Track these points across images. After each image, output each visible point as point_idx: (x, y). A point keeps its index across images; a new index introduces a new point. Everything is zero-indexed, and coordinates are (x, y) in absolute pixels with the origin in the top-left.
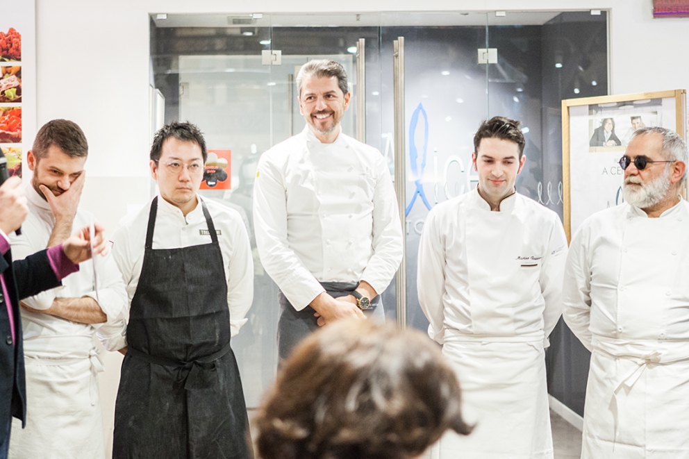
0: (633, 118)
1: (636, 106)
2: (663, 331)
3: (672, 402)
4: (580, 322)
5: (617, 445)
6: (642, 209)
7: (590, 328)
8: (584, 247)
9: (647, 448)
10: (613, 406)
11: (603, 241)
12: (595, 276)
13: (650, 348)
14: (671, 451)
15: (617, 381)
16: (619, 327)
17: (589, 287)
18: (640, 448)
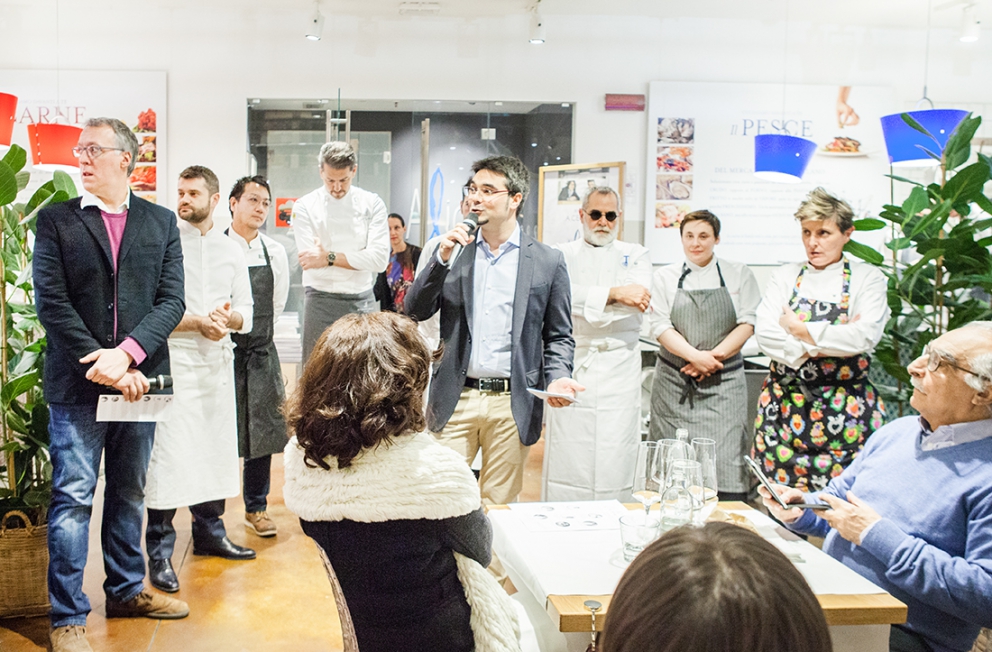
0: (589, 181)
1: (592, 172)
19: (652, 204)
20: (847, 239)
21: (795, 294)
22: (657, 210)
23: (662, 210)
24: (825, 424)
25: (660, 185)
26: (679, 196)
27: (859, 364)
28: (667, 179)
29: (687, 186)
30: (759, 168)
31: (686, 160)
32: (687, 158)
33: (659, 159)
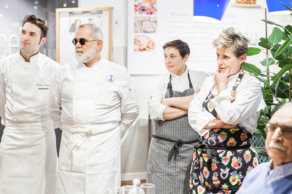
0: (90, 20)
1: (91, 14)
2: (93, 120)
3: (97, 152)
4: (57, 118)
5: (72, 173)
6: (84, 63)
7: (61, 120)
8: (57, 82)
9: (86, 173)
10: (71, 156)
11: (66, 79)
12: (63, 96)
13: (88, 128)
14: (97, 174)
15: (73, 144)
16: (74, 119)
17: (61, 101)
18: (83, 174)
19: (132, 36)
20: (242, 62)
21: (210, 93)
22: (135, 40)
23: (139, 39)
24: (219, 174)
25: (137, 23)
26: (149, 31)
27: (241, 137)
28: (141, 19)
29: (154, 24)
30: (195, 14)
31: (152, 7)
32: (153, 6)
33: (136, 6)
